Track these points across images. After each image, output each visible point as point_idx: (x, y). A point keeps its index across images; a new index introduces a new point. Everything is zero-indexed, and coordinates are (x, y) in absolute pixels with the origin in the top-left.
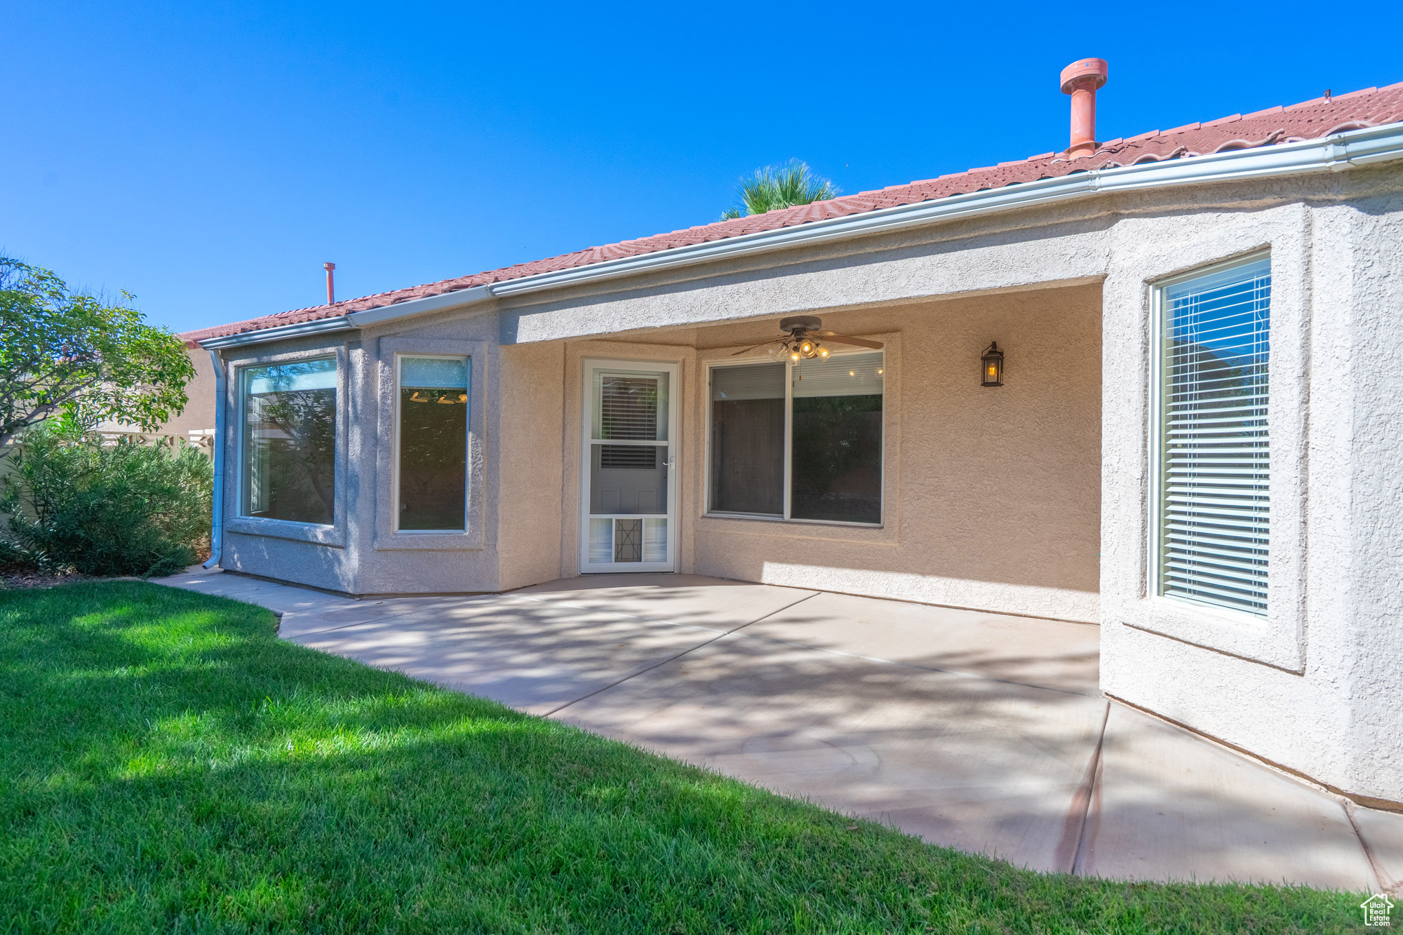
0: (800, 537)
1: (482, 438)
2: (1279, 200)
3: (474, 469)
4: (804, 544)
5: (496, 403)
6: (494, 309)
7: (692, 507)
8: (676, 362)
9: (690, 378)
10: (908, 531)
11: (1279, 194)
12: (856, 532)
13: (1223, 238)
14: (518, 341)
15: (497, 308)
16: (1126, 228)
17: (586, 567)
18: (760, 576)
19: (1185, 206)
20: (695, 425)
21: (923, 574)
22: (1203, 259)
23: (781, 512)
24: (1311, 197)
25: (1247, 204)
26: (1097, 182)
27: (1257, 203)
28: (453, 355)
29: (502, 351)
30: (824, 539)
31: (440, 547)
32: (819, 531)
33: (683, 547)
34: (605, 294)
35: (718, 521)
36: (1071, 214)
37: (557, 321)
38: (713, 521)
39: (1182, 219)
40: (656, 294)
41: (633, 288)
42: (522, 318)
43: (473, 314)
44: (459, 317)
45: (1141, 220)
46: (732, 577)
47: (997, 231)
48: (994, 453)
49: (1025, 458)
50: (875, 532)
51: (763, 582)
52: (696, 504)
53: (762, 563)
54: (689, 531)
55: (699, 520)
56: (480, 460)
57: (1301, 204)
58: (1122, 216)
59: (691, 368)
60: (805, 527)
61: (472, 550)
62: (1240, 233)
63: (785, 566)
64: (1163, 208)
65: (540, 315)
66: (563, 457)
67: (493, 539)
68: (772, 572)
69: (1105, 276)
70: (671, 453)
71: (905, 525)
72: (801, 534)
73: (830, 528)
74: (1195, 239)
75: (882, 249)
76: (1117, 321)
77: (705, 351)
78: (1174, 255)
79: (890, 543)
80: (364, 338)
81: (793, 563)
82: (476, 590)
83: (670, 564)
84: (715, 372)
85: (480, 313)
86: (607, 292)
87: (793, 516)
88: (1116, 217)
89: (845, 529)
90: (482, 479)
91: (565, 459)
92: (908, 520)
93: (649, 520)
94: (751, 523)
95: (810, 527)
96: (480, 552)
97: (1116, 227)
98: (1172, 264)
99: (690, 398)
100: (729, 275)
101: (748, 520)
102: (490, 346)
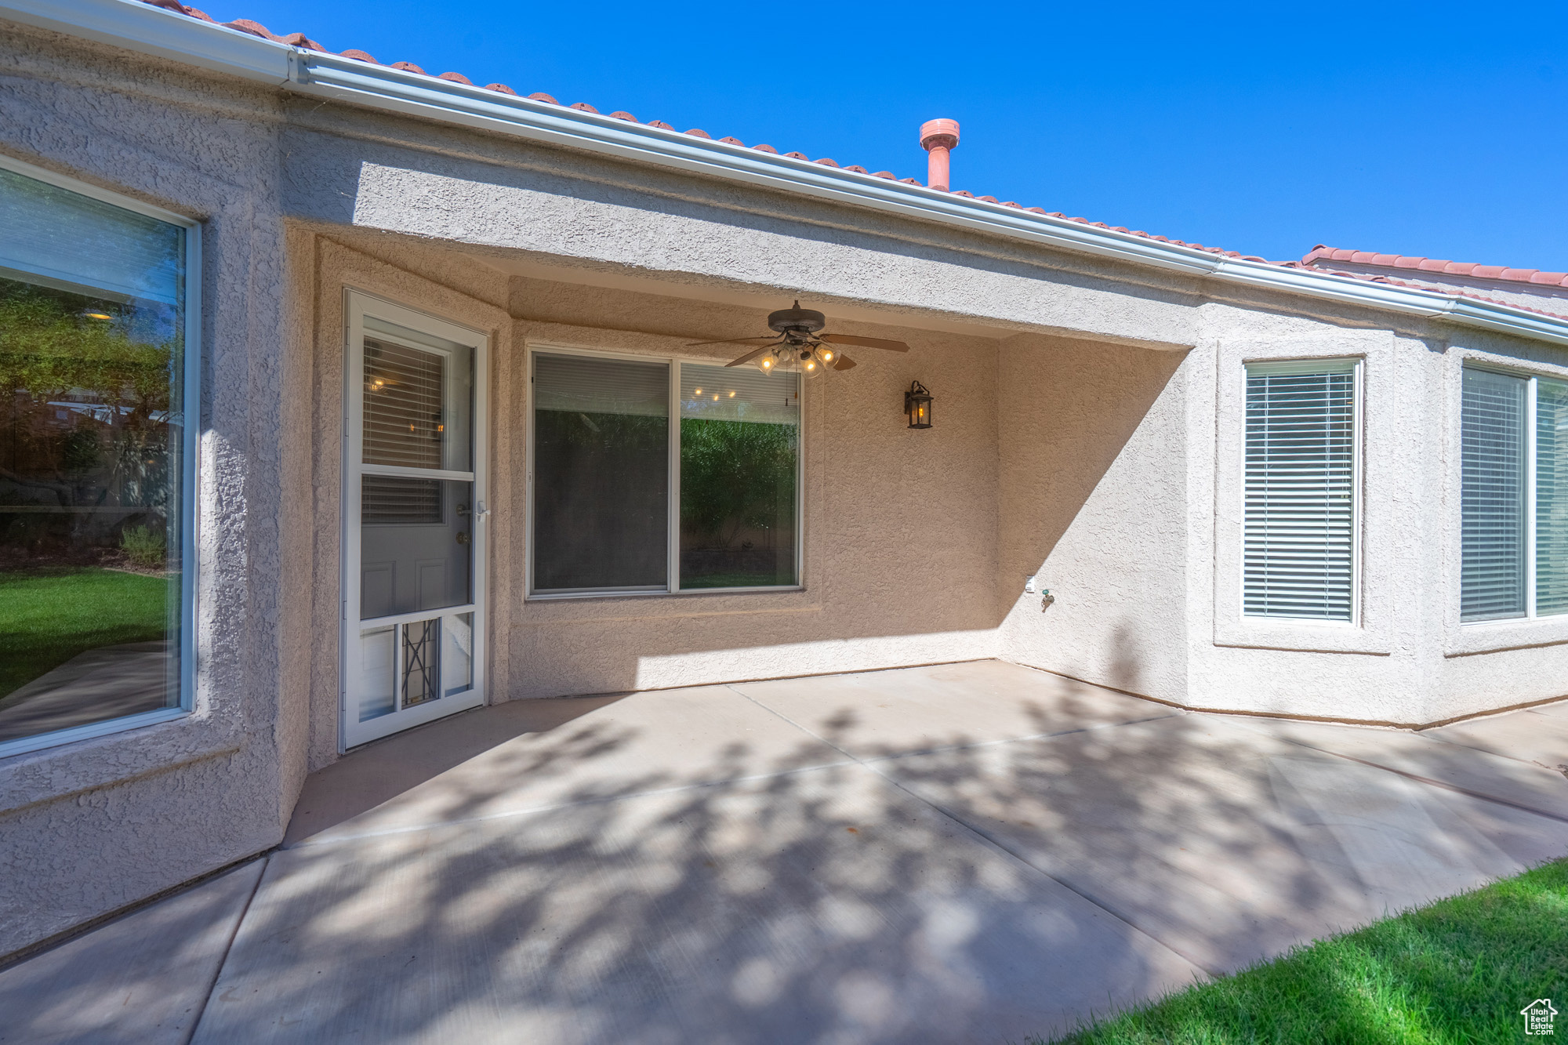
0: (695, 615)
1: (244, 451)
2: (1372, 325)
4: (702, 623)
5: (271, 361)
6: (269, 113)
7: (508, 585)
8: (483, 332)
9: (505, 365)
10: (830, 590)
11: (1375, 320)
12: (775, 598)
13: (1325, 342)
14: (355, 221)
15: (280, 117)
16: (1213, 312)
17: (354, 734)
18: (633, 676)
19: (1284, 308)
20: (511, 447)
21: (845, 638)
22: (1306, 354)
23: (663, 582)
24: (1399, 329)
25: (1344, 321)
26: (1220, 266)
27: (1353, 322)
28: (158, 201)
30: (732, 613)
32: (727, 603)
33: (497, 658)
35: (560, 605)
36: (1181, 286)
38: (551, 607)
39: (1279, 318)
40: (743, 225)
41: (701, 200)
42: (368, 169)
43: (217, 105)
44: (175, 96)
45: (1232, 308)
46: (585, 692)
47: (1135, 282)
48: (910, 498)
49: (935, 504)
50: (798, 596)
51: (639, 688)
52: (516, 581)
53: (636, 660)
54: (503, 630)
55: (522, 607)
56: (240, 509)
57: (1393, 332)
58: (1212, 301)
59: (505, 347)
60: (707, 600)
61: (211, 757)
62: (1341, 341)
63: (673, 658)
64: (1260, 304)
68: (651, 671)
69: (1195, 347)
70: (481, 494)
71: (827, 584)
72: (702, 609)
73: (742, 598)
74: (1298, 336)
76: (1204, 389)
77: (530, 324)
78: (1277, 344)
79: (817, 608)
81: (686, 653)
82: (224, 861)
83: (478, 693)
84: (543, 362)
85: (236, 109)
86: (641, 188)
87: (682, 586)
88: (1199, 301)
89: (762, 597)
92: (830, 578)
93: (449, 618)
94: (621, 603)
95: (714, 599)
96: (235, 757)
97: (1203, 307)
98: (1275, 352)
99: (504, 401)
100: (868, 235)
101: (614, 598)
102: (256, 208)
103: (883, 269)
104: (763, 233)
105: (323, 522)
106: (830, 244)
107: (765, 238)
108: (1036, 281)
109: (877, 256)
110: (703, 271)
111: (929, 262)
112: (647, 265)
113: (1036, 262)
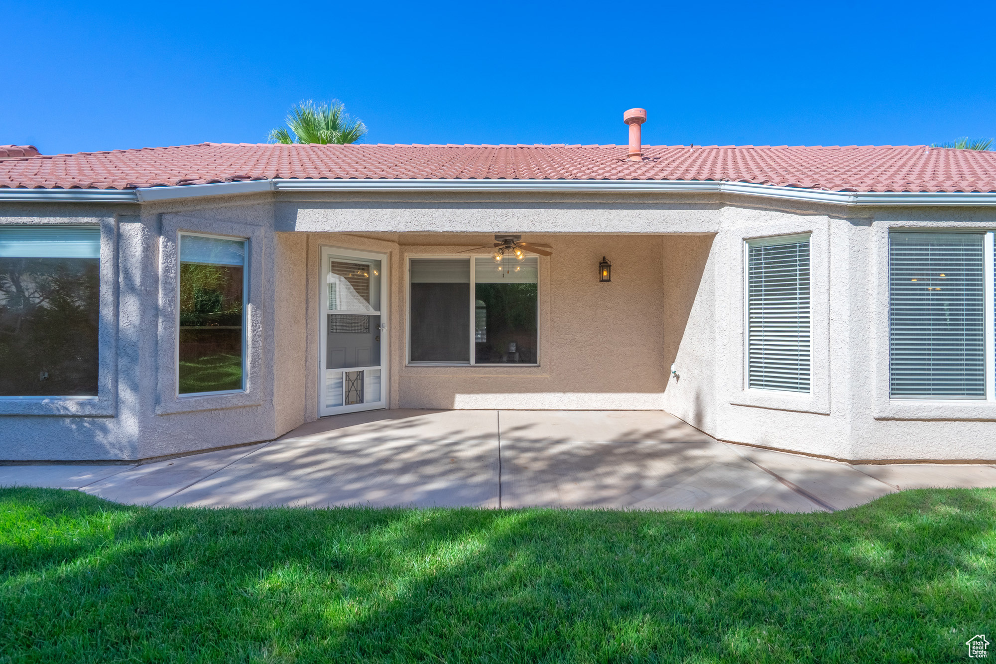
0: (482, 376)
1: (260, 309)
2: (816, 213)
3: (254, 336)
4: (486, 380)
5: (271, 279)
6: (270, 200)
7: (398, 359)
8: (385, 253)
9: (396, 265)
10: (555, 367)
11: (817, 210)
12: (523, 370)
13: (788, 225)
14: (296, 230)
15: (273, 200)
16: (728, 212)
17: (325, 412)
18: (453, 402)
19: (765, 207)
20: (399, 300)
21: (564, 392)
22: (777, 233)
23: (467, 359)
24: (831, 214)
25: (799, 211)
26: (722, 187)
27: (805, 212)
28: (234, 236)
29: (276, 236)
30: (500, 376)
31: (223, 406)
32: (498, 371)
33: (392, 389)
34: (391, 202)
35: (419, 368)
36: (704, 200)
37: (340, 217)
38: (415, 369)
39: (763, 212)
40: (438, 208)
41: (419, 201)
42: (300, 211)
43: (252, 202)
44: (239, 203)
45: (738, 209)
46: (431, 408)
47: (667, 202)
48: (603, 319)
49: (619, 322)
50: (535, 369)
51: (455, 408)
52: (401, 357)
53: (454, 395)
54: (395, 378)
55: (404, 368)
56: (259, 328)
57: (827, 216)
58: (727, 205)
59: (396, 258)
60: (488, 369)
61: (251, 406)
62: (797, 224)
63: (472, 395)
64: (752, 205)
65: (322, 211)
66: (307, 324)
67: (269, 394)
68: (461, 401)
69: (718, 233)
70: (384, 320)
71: (553, 364)
72: (485, 373)
73: (505, 369)
74: (772, 223)
75: (604, 202)
76: (724, 256)
77: (407, 247)
78: (761, 228)
79: (546, 375)
80: (144, 213)
81: (478, 393)
82: (255, 440)
83: (383, 403)
84: (413, 262)
85: (258, 202)
86: (394, 201)
87: (476, 362)
88: (721, 205)
89: (516, 369)
90: (261, 344)
91: (309, 326)
92: (555, 361)
93: (368, 371)
94: (446, 369)
95: (491, 369)
96: (259, 407)
97: (723, 209)
98: (760, 233)
99: (395, 280)
100: (500, 202)
101: (444, 366)
102: (266, 231)
103: (508, 217)
104: (448, 210)
105: (310, 332)
106: (480, 210)
107: (448, 212)
108: (599, 210)
109: (505, 211)
110: (421, 230)
111: (533, 210)
112: (398, 231)
113: (597, 201)
